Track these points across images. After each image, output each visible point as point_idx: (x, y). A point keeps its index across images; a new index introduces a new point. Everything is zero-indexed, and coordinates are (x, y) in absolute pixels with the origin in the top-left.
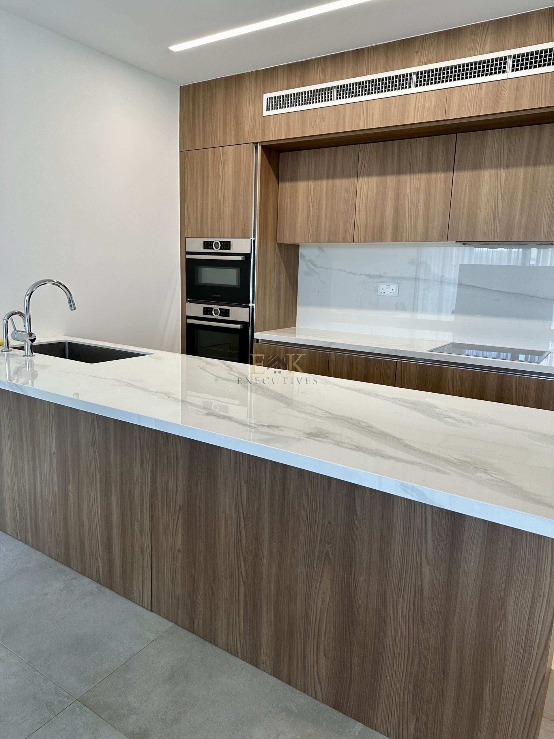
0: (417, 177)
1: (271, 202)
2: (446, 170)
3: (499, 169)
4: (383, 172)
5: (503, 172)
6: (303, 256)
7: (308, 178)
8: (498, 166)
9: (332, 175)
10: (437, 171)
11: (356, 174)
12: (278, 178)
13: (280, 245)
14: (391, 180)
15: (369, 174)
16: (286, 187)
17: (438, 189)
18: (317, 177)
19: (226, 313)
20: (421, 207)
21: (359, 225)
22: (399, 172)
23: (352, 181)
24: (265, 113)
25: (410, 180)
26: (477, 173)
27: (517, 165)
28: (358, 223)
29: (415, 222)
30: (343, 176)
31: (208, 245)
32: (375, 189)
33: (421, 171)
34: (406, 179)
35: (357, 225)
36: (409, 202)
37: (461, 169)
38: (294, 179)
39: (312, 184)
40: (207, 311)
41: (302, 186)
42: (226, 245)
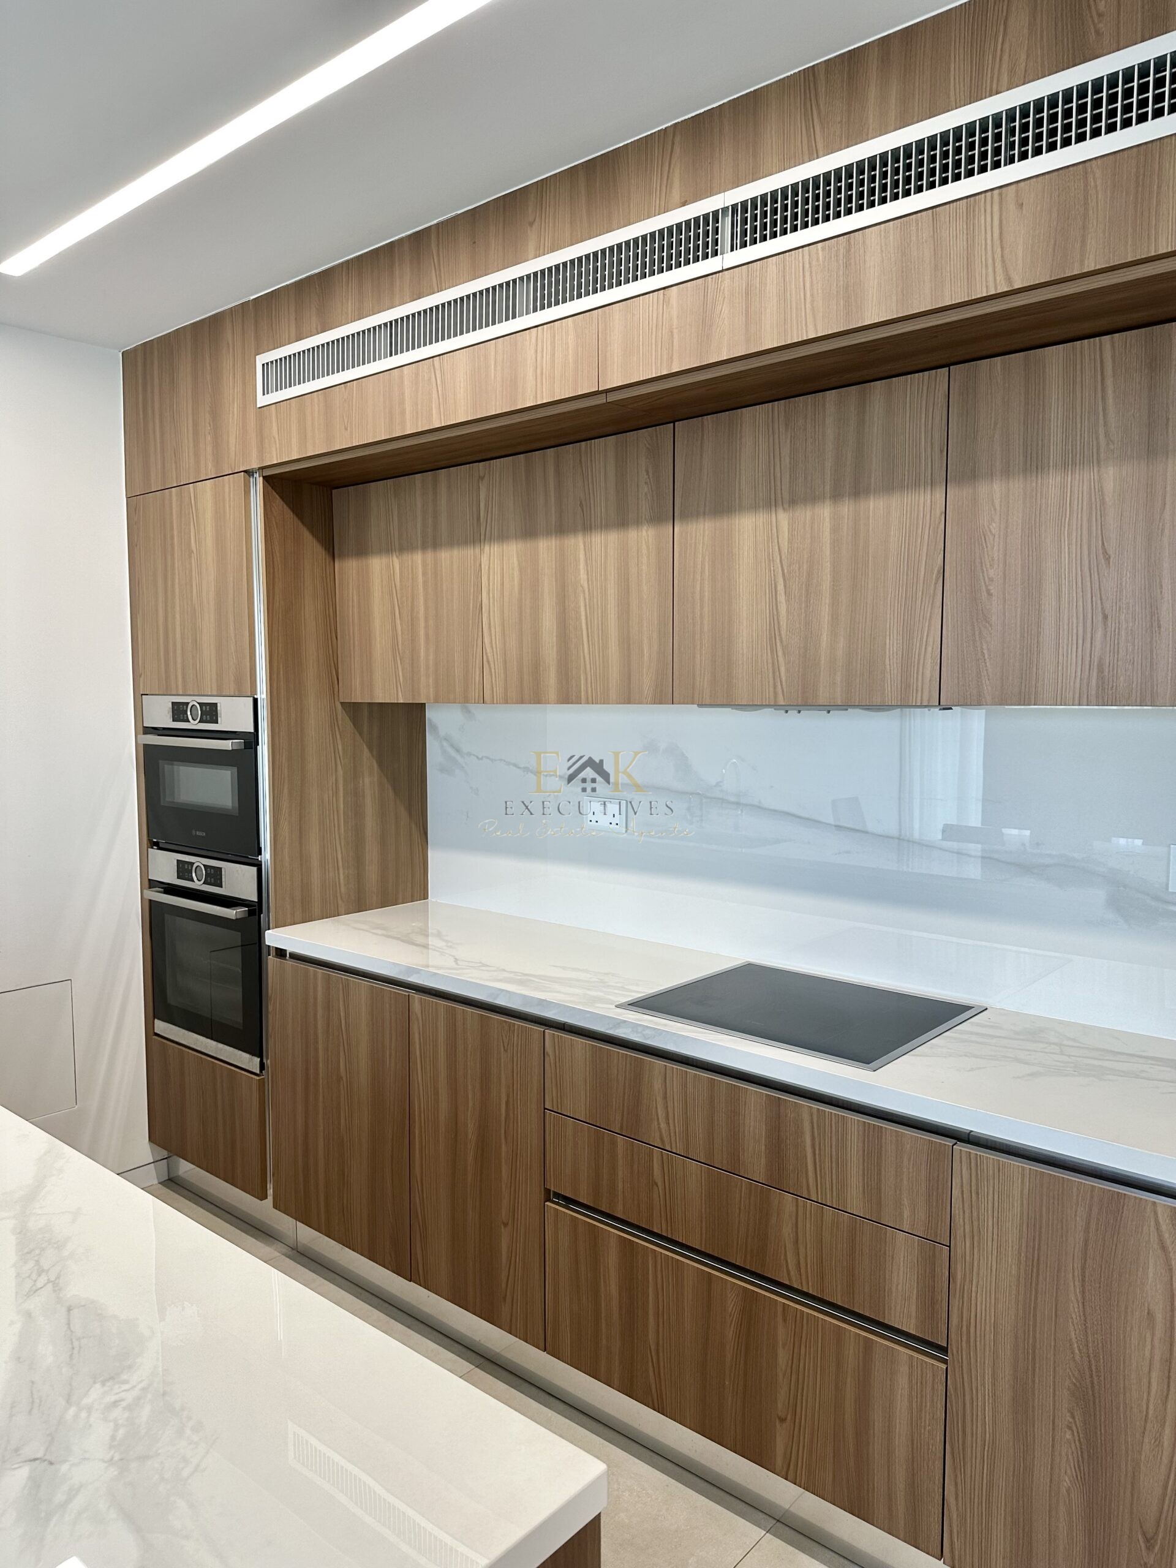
0: (598, 540)
1: (310, 611)
2: (656, 519)
3: (773, 508)
4: (529, 532)
5: (783, 518)
6: (435, 728)
7: (388, 549)
8: (771, 503)
9: (432, 542)
10: (638, 523)
11: (475, 536)
12: (331, 547)
14: (546, 547)
15: (503, 537)
16: (349, 568)
17: (644, 568)
18: (404, 547)
19: (214, 876)
20: (613, 616)
21: (491, 659)
22: (561, 529)
23: (470, 552)
24: (262, 400)
25: (584, 546)
26: (723, 523)
27: (813, 498)
28: (489, 655)
29: (603, 654)
30: (454, 541)
31: (179, 711)
32: (516, 573)
33: (606, 526)
34: (577, 544)
35: (488, 662)
36: (586, 606)
37: (690, 514)
38: (362, 551)
39: (396, 561)
40: (184, 870)
41: (377, 564)
42: (210, 712)
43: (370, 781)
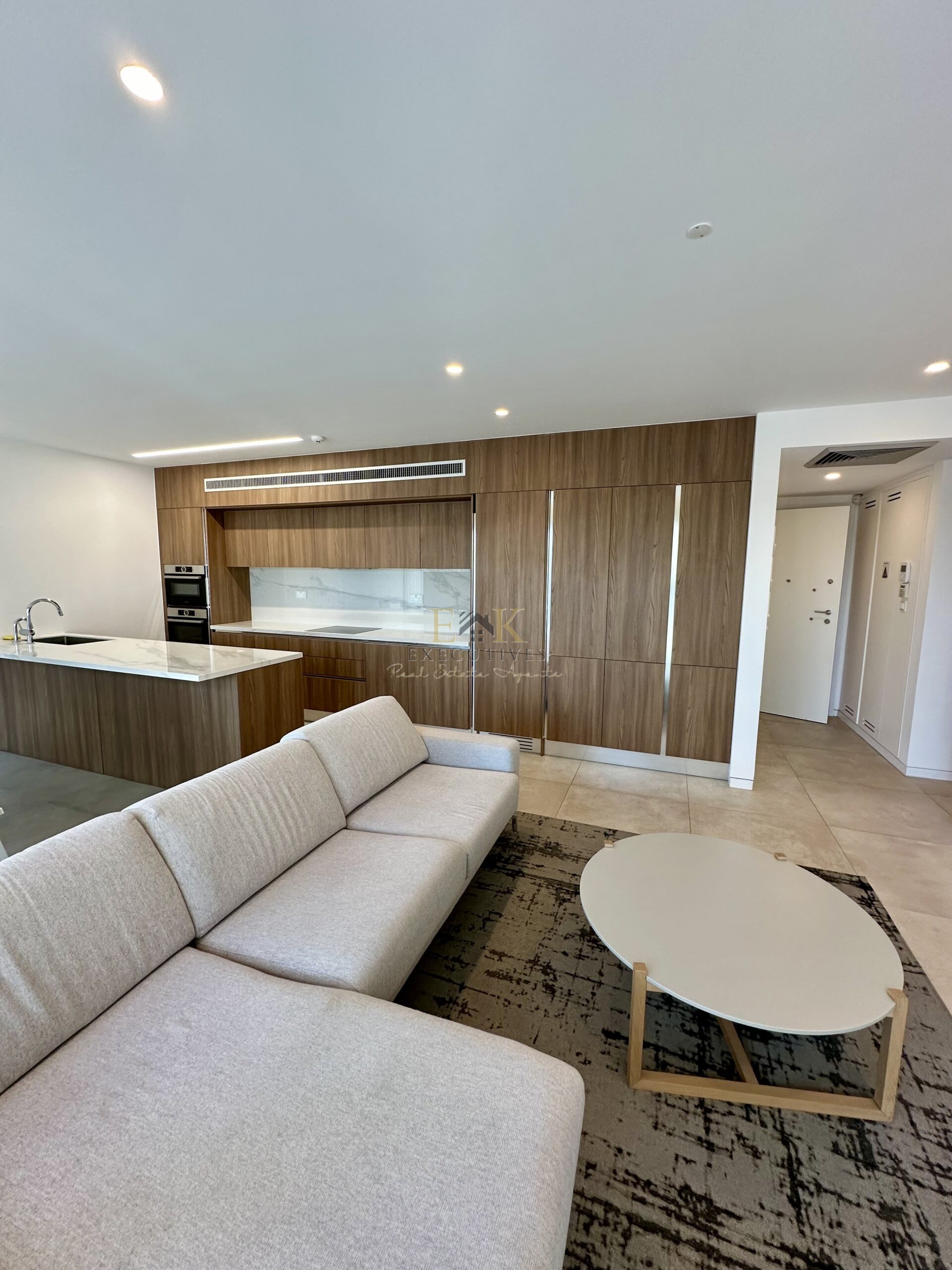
0: (299, 531)
1: (219, 543)
2: (310, 527)
4: (280, 527)
5: (336, 530)
6: (252, 574)
7: (241, 528)
8: (334, 527)
9: (254, 527)
10: (306, 528)
11: (266, 527)
12: (223, 527)
13: (230, 569)
14: (285, 531)
15: (273, 528)
16: (229, 533)
17: (308, 538)
18: (245, 528)
19: (192, 613)
22: (288, 528)
23: (265, 531)
24: (206, 490)
25: (294, 532)
26: (325, 530)
27: (342, 527)
28: (270, 555)
29: (299, 556)
30: (260, 528)
31: (178, 569)
32: (277, 536)
33: (299, 528)
34: (292, 531)
35: (270, 557)
37: (317, 528)
38: (233, 528)
39: (243, 531)
40: (181, 613)
41: (238, 532)
42: (190, 569)
43: (235, 587)
